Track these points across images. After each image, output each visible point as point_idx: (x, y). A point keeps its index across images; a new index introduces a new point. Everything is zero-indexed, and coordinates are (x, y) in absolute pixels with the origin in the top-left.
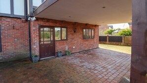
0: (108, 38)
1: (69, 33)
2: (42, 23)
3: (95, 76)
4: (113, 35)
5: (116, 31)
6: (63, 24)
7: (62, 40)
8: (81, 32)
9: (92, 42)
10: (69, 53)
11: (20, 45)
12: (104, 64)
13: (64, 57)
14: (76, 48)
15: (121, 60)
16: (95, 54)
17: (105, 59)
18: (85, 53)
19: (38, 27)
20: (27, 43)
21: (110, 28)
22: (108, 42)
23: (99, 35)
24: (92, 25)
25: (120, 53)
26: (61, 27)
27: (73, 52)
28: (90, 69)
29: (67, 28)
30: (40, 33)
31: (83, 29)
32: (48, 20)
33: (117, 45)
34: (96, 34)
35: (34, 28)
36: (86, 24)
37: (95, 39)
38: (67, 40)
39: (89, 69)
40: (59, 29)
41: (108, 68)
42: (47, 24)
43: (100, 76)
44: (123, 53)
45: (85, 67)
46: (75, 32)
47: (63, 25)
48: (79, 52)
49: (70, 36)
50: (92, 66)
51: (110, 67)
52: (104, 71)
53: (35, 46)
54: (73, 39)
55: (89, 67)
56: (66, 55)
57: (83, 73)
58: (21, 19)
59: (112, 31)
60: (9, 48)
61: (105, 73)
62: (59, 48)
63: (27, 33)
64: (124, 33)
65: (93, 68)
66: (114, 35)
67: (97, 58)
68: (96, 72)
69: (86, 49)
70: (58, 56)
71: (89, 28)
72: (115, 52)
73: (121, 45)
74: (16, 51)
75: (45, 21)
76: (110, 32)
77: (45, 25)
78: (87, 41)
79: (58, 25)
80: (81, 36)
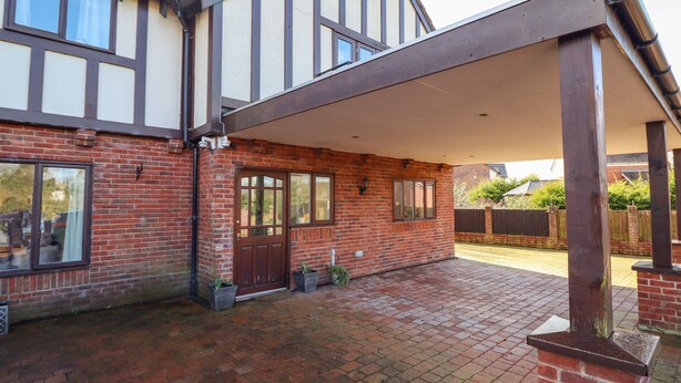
0: (488, 217)
1: (340, 197)
2: (246, 158)
3: (462, 347)
4: (511, 204)
5: (523, 190)
6: (319, 160)
7: (314, 222)
8: (387, 193)
9: (428, 235)
10: (342, 274)
11: (155, 244)
12: (485, 312)
13: (325, 291)
14: (366, 257)
15: (549, 299)
16: (446, 282)
17: (488, 297)
18: (403, 278)
19: (232, 171)
20: (182, 235)
21: (493, 174)
22: (489, 235)
23: (457, 206)
24: (427, 166)
25: (543, 276)
26: (314, 174)
27: (356, 272)
28: (439, 327)
29: (333, 176)
30: (237, 197)
31: (392, 179)
32: (270, 147)
33: (530, 247)
34: (444, 199)
35: (219, 178)
36: (405, 162)
37: (440, 220)
38: (332, 221)
39: (435, 327)
40: (305, 179)
41: (504, 324)
42: (265, 162)
43: (480, 347)
44: (554, 277)
45: (418, 321)
46: (362, 190)
47: (320, 165)
48: (380, 274)
49: (345, 210)
50: (444, 318)
51: (510, 321)
52: (490, 331)
53: (219, 247)
54: (355, 218)
55: (436, 323)
56: (330, 283)
57: (418, 339)
58: (166, 140)
59: (504, 189)
60: (115, 252)
61: (497, 338)
62: (303, 255)
63: (184, 195)
64: (553, 197)
65: (448, 325)
66: (514, 207)
67: (458, 293)
68: (461, 335)
69: (406, 262)
70: (301, 288)
71: (414, 178)
72: (522, 274)
73: (545, 248)
74: (140, 266)
75: (259, 149)
76: (497, 194)
77: (256, 164)
78: (408, 227)
79: (301, 163)
80: (384, 208)
